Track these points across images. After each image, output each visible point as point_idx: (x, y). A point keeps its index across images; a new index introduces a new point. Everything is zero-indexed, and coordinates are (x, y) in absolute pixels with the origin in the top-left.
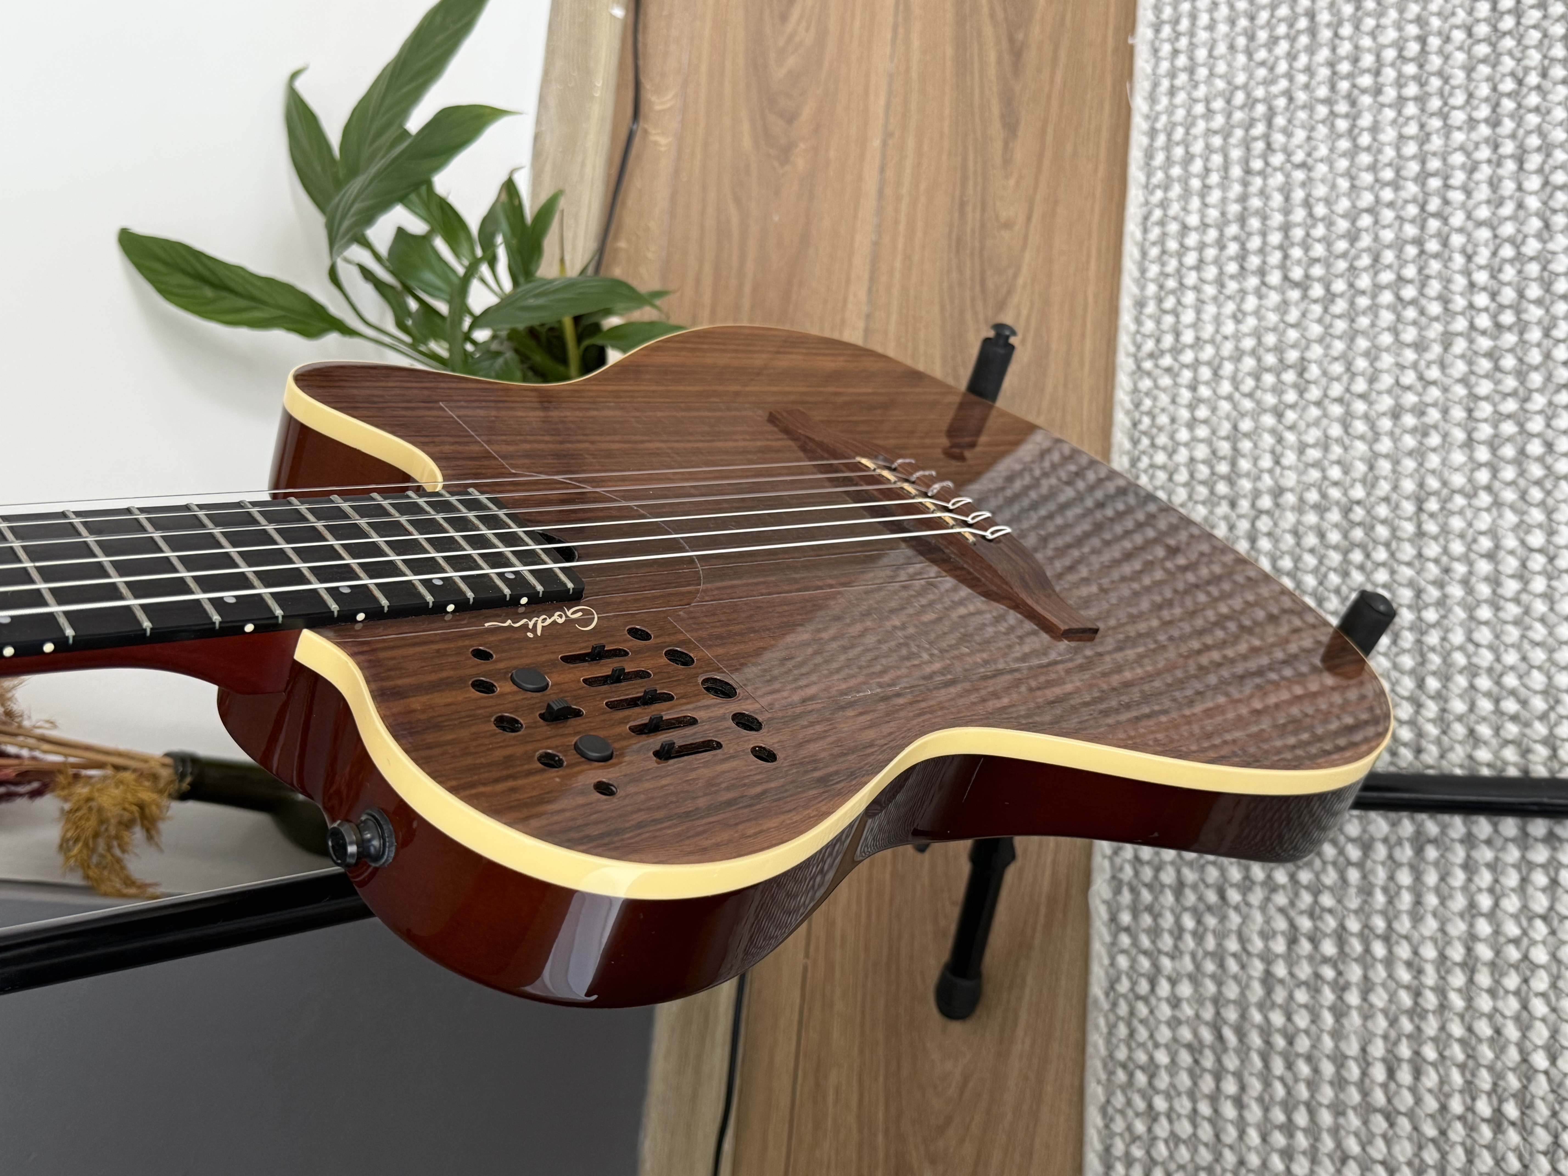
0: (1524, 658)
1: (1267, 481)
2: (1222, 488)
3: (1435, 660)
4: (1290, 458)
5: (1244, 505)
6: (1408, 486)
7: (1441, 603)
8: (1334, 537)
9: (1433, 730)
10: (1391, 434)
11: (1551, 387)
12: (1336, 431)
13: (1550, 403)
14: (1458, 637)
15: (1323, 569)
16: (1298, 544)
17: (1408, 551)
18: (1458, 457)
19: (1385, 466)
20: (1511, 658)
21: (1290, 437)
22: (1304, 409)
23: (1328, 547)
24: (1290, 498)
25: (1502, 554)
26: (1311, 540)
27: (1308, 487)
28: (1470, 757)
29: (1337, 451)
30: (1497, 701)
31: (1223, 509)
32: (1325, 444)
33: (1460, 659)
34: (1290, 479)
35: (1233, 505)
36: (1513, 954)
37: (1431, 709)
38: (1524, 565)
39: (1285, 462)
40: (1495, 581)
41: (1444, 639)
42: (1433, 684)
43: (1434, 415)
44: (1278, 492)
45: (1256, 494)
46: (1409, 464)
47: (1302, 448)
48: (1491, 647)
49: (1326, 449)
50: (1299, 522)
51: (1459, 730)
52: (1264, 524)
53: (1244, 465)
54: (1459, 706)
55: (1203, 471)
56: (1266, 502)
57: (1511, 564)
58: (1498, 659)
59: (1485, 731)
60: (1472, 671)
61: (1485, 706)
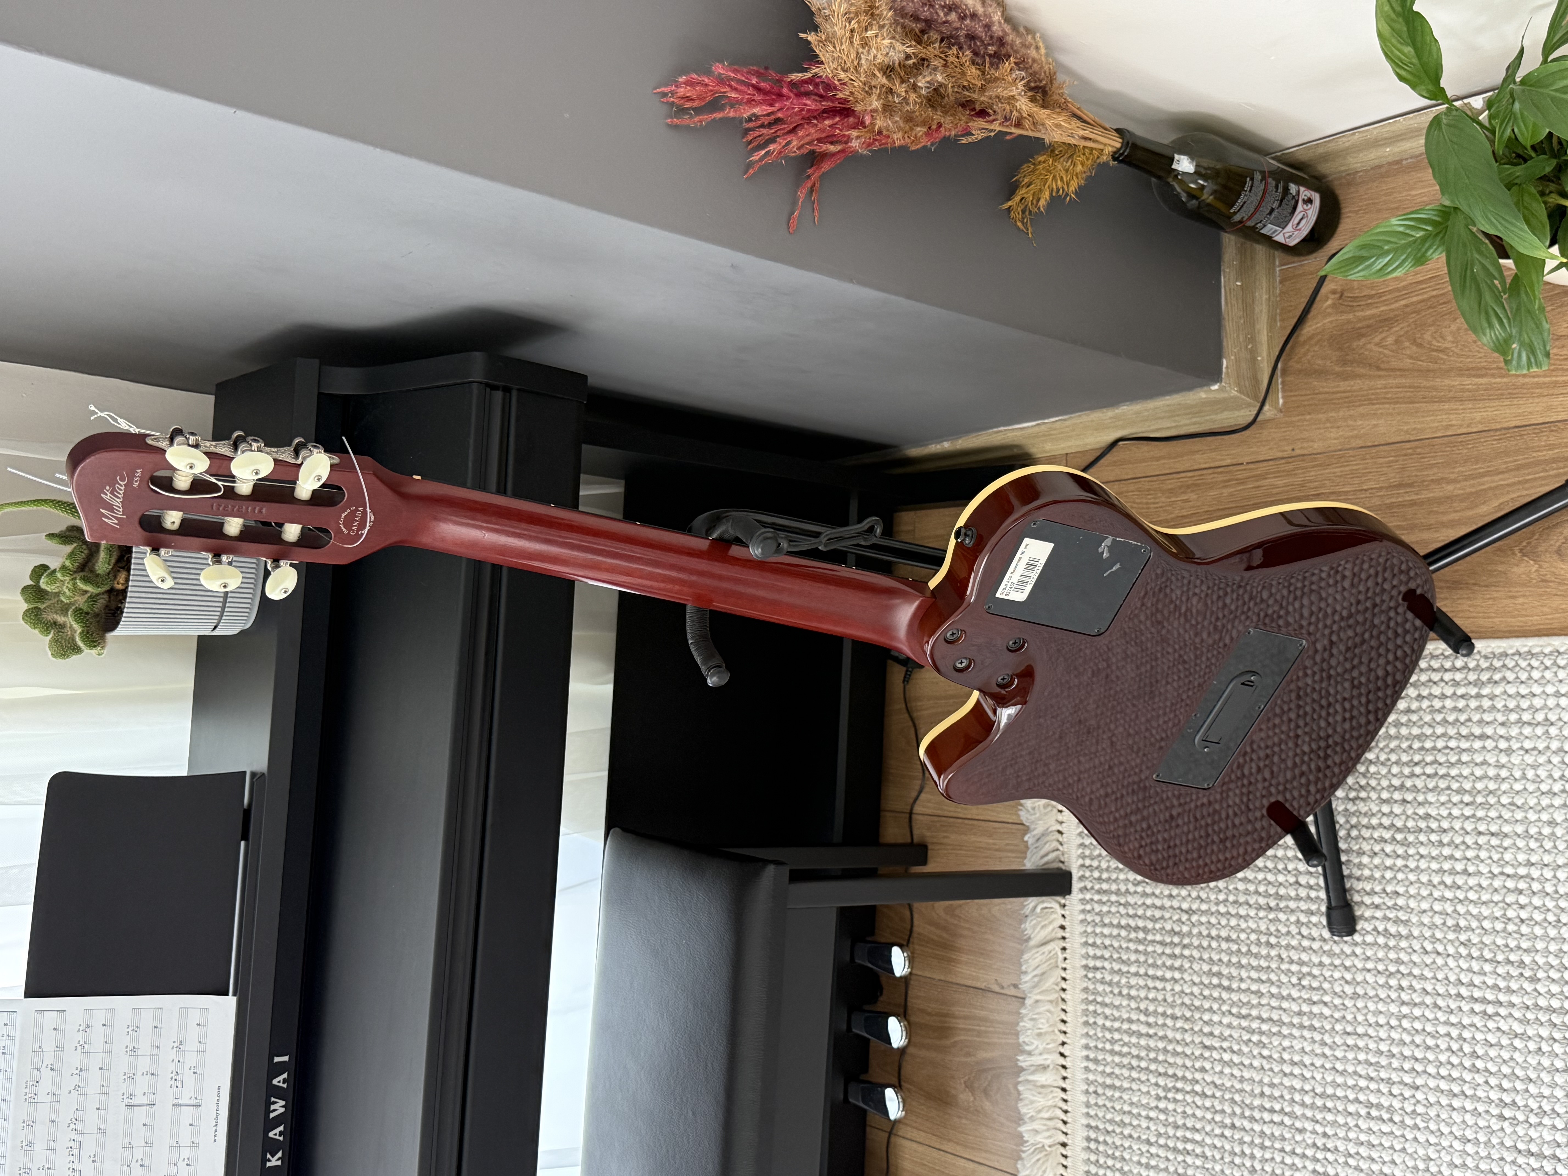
0: (1411, 883)
1: (1515, 746)
2: (1513, 717)
3: (1411, 838)
4: (1529, 759)
5: (1502, 731)
6: (1506, 829)
7: (1441, 843)
8: (1479, 786)
9: (1376, 835)
10: (1539, 820)
11: (1558, 911)
12: (1544, 787)
13: (1548, 910)
14: (1423, 851)
15: (1461, 779)
16: (1476, 764)
17: (1469, 827)
18: (1521, 857)
19: (1519, 815)
20: (1412, 877)
21: (1542, 759)
22: (1559, 768)
23: (1474, 781)
24: (1504, 759)
25: (1465, 877)
26: (1478, 772)
27: (1510, 770)
28: (1364, 853)
29: (1531, 787)
30: (1390, 868)
31: (1501, 718)
32: (1538, 780)
33: (1411, 851)
34: (1516, 759)
35: (1503, 724)
36: (1281, 866)
37: (1387, 835)
38: (1459, 887)
39: (1527, 757)
40: (1453, 872)
41: (1422, 843)
42: (1399, 837)
43: (1548, 845)
44: (1509, 751)
45: (1508, 739)
46: (1520, 829)
47: (1534, 767)
48: (1417, 867)
49: (1534, 782)
50: (1490, 765)
51: (1377, 848)
52: (1489, 744)
53: (1527, 731)
54: (1388, 849)
55: (1525, 704)
56: (1503, 745)
57: (1460, 880)
58: (1411, 870)
59: (1377, 861)
60: (1406, 857)
61: (1389, 862)
